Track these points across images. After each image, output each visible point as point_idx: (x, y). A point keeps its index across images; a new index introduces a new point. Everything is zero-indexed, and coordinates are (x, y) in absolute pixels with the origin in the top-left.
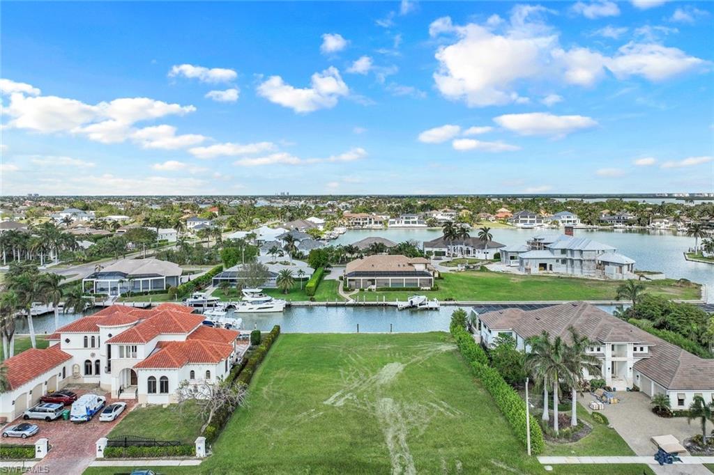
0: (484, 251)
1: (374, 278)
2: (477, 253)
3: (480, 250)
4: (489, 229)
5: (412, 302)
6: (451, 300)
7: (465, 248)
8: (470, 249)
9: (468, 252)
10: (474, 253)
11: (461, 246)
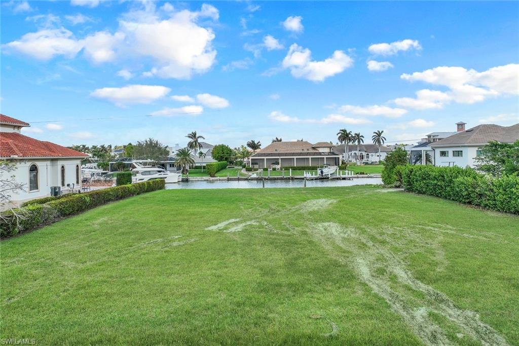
0: (378, 154)
1: (278, 157)
2: (370, 157)
3: (374, 154)
4: (382, 132)
5: (322, 172)
6: (363, 173)
7: (358, 153)
8: (364, 154)
9: (362, 157)
10: (368, 157)
11: (355, 152)
